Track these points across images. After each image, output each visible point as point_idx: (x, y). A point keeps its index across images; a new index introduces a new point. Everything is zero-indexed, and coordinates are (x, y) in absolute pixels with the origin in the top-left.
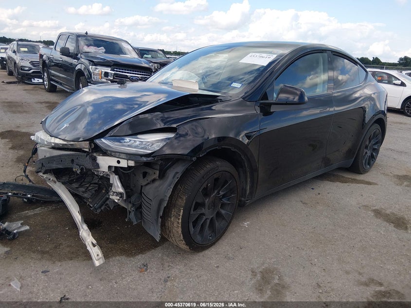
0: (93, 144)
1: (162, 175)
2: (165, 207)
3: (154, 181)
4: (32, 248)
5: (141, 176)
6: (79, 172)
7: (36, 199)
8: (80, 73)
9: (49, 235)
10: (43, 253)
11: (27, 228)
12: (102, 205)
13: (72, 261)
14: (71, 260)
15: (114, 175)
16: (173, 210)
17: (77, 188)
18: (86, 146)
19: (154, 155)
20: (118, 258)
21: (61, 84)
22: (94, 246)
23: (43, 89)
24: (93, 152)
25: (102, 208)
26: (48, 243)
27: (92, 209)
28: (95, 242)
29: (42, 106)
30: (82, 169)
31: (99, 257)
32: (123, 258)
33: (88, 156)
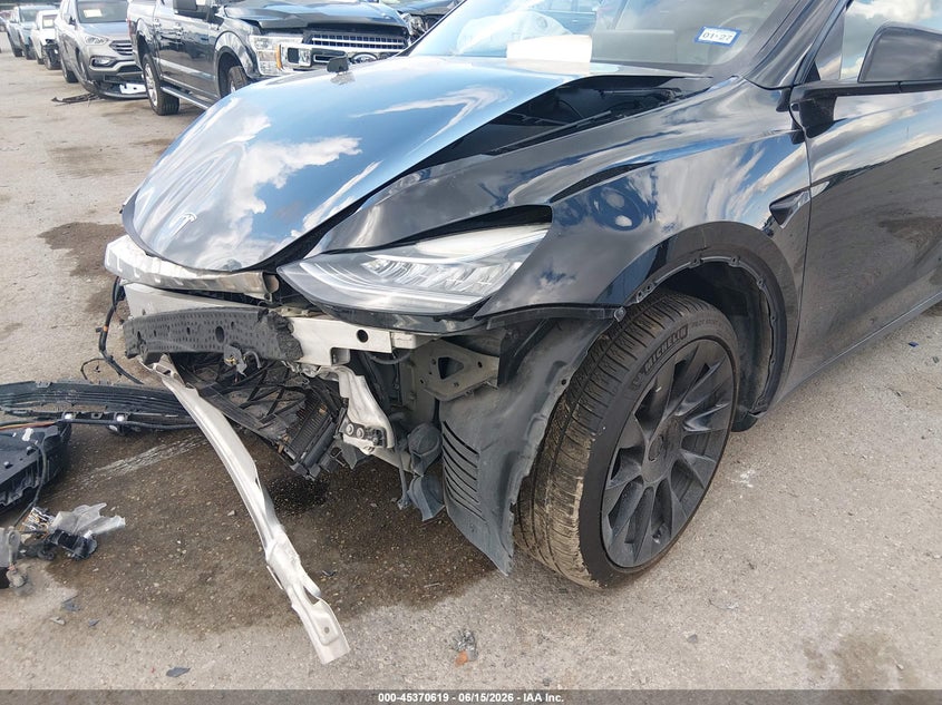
0: (274, 278)
1: (510, 374)
2: (525, 478)
3: (479, 390)
4: (138, 588)
5: (436, 369)
6: (241, 368)
7: (142, 428)
8: (228, 59)
9: (182, 536)
10: (169, 601)
11: (118, 522)
12: (321, 454)
13: (253, 628)
14: (250, 624)
15: (351, 374)
16: (550, 482)
17: (244, 407)
18: (254, 286)
19: (481, 312)
20: (383, 611)
21: (187, 92)
22: (313, 600)
23: (146, 108)
24: (277, 304)
25: (325, 462)
26: (180, 564)
27: (293, 468)
28: (313, 588)
29: (147, 152)
30: (251, 361)
31: (331, 635)
32: (399, 613)
33: (265, 319)
